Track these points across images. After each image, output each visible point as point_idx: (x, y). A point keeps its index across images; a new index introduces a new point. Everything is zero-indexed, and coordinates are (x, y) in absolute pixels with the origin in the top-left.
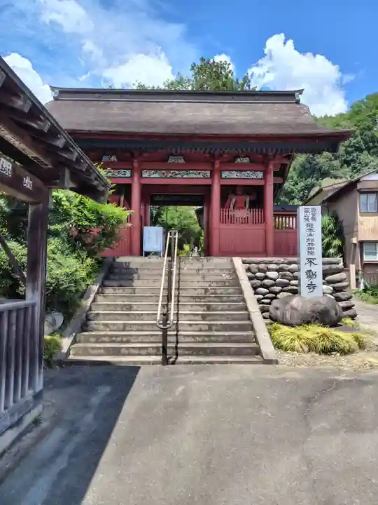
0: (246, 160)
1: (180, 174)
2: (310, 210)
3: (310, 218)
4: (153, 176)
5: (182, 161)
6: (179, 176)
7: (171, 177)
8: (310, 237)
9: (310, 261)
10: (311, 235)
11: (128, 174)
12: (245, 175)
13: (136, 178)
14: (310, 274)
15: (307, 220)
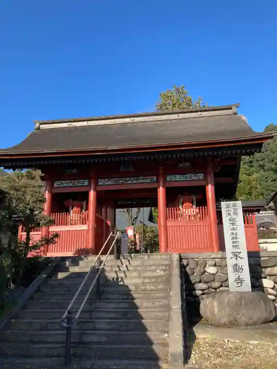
0: (187, 164)
1: (130, 180)
2: (231, 206)
3: (232, 213)
4: (108, 183)
5: (131, 169)
6: (129, 182)
7: (123, 184)
8: (234, 232)
9: (236, 255)
10: (234, 229)
11: (86, 183)
12: (188, 177)
13: (92, 186)
14: (237, 268)
15: (229, 214)
